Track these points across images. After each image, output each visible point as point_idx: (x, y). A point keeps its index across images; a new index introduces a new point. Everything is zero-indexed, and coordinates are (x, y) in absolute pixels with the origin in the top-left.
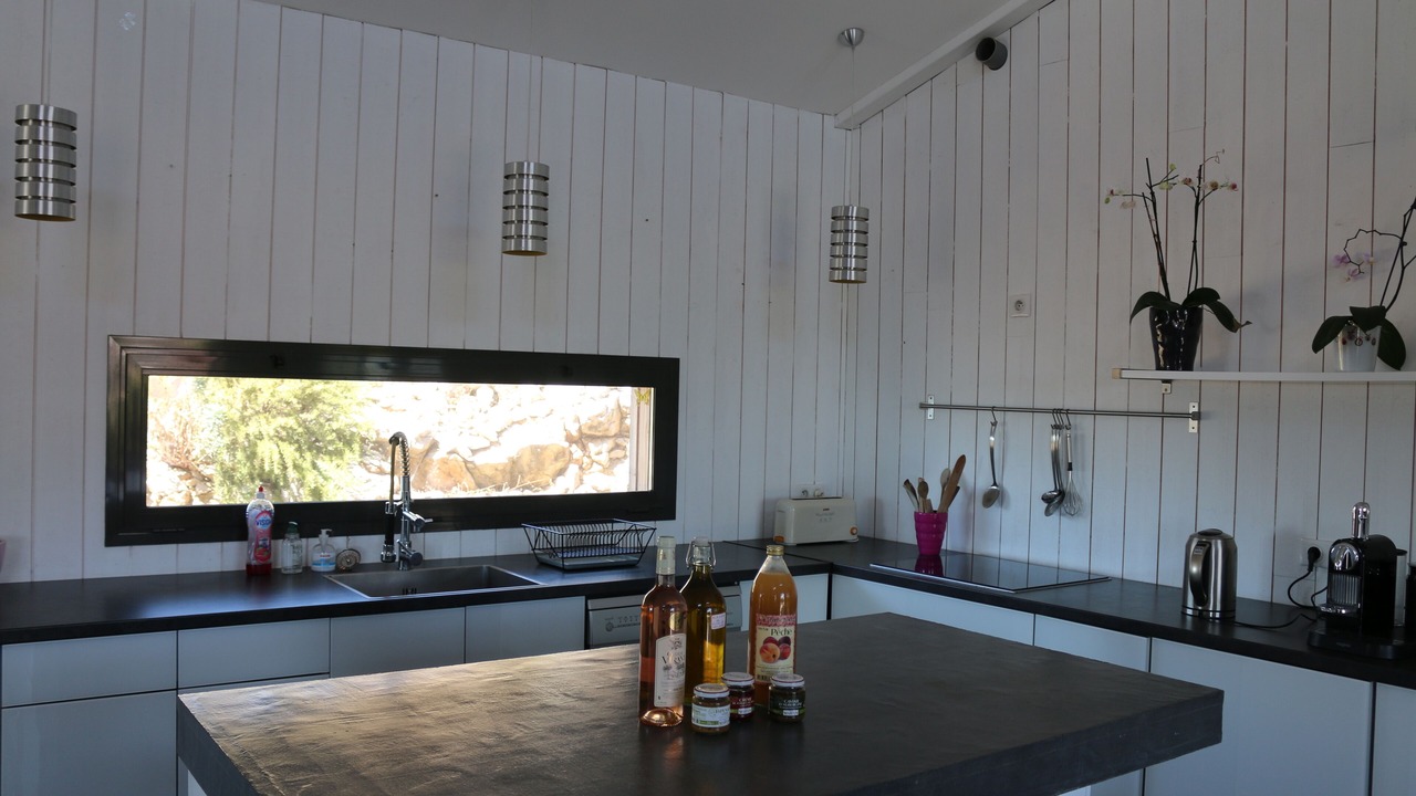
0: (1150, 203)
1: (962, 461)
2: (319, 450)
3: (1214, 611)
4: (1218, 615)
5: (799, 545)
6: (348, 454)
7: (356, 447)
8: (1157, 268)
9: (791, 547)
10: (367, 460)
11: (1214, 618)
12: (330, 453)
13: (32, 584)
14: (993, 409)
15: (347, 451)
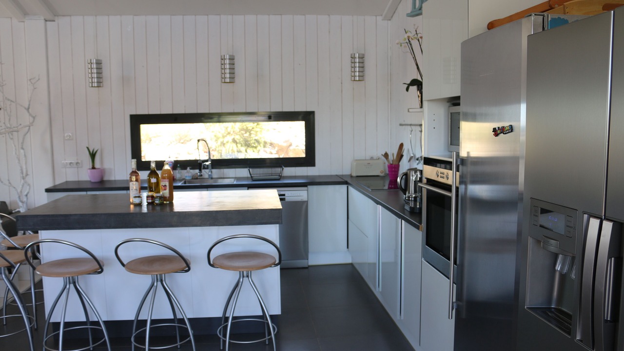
0: (409, 44)
1: (401, 145)
2: (248, 146)
3: (412, 198)
4: (413, 199)
5: (357, 176)
6: (259, 148)
7: (262, 145)
8: (416, 67)
9: (354, 177)
10: (266, 149)
11: (412, 200)
12: (253, 147)
13: (115, 181)
14: (411, 125)
15: (259, 146)
